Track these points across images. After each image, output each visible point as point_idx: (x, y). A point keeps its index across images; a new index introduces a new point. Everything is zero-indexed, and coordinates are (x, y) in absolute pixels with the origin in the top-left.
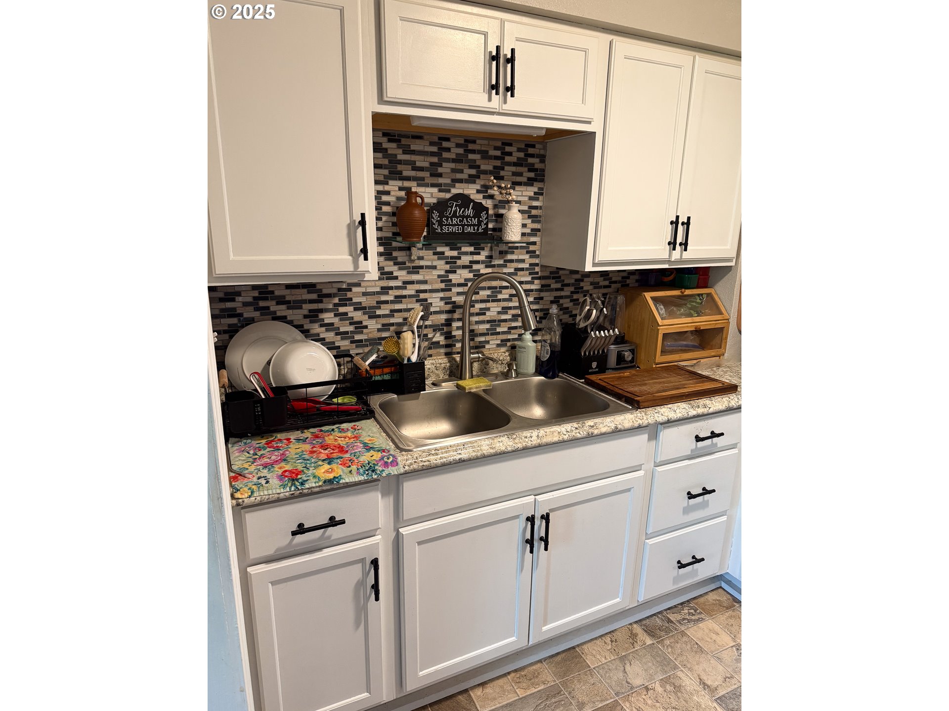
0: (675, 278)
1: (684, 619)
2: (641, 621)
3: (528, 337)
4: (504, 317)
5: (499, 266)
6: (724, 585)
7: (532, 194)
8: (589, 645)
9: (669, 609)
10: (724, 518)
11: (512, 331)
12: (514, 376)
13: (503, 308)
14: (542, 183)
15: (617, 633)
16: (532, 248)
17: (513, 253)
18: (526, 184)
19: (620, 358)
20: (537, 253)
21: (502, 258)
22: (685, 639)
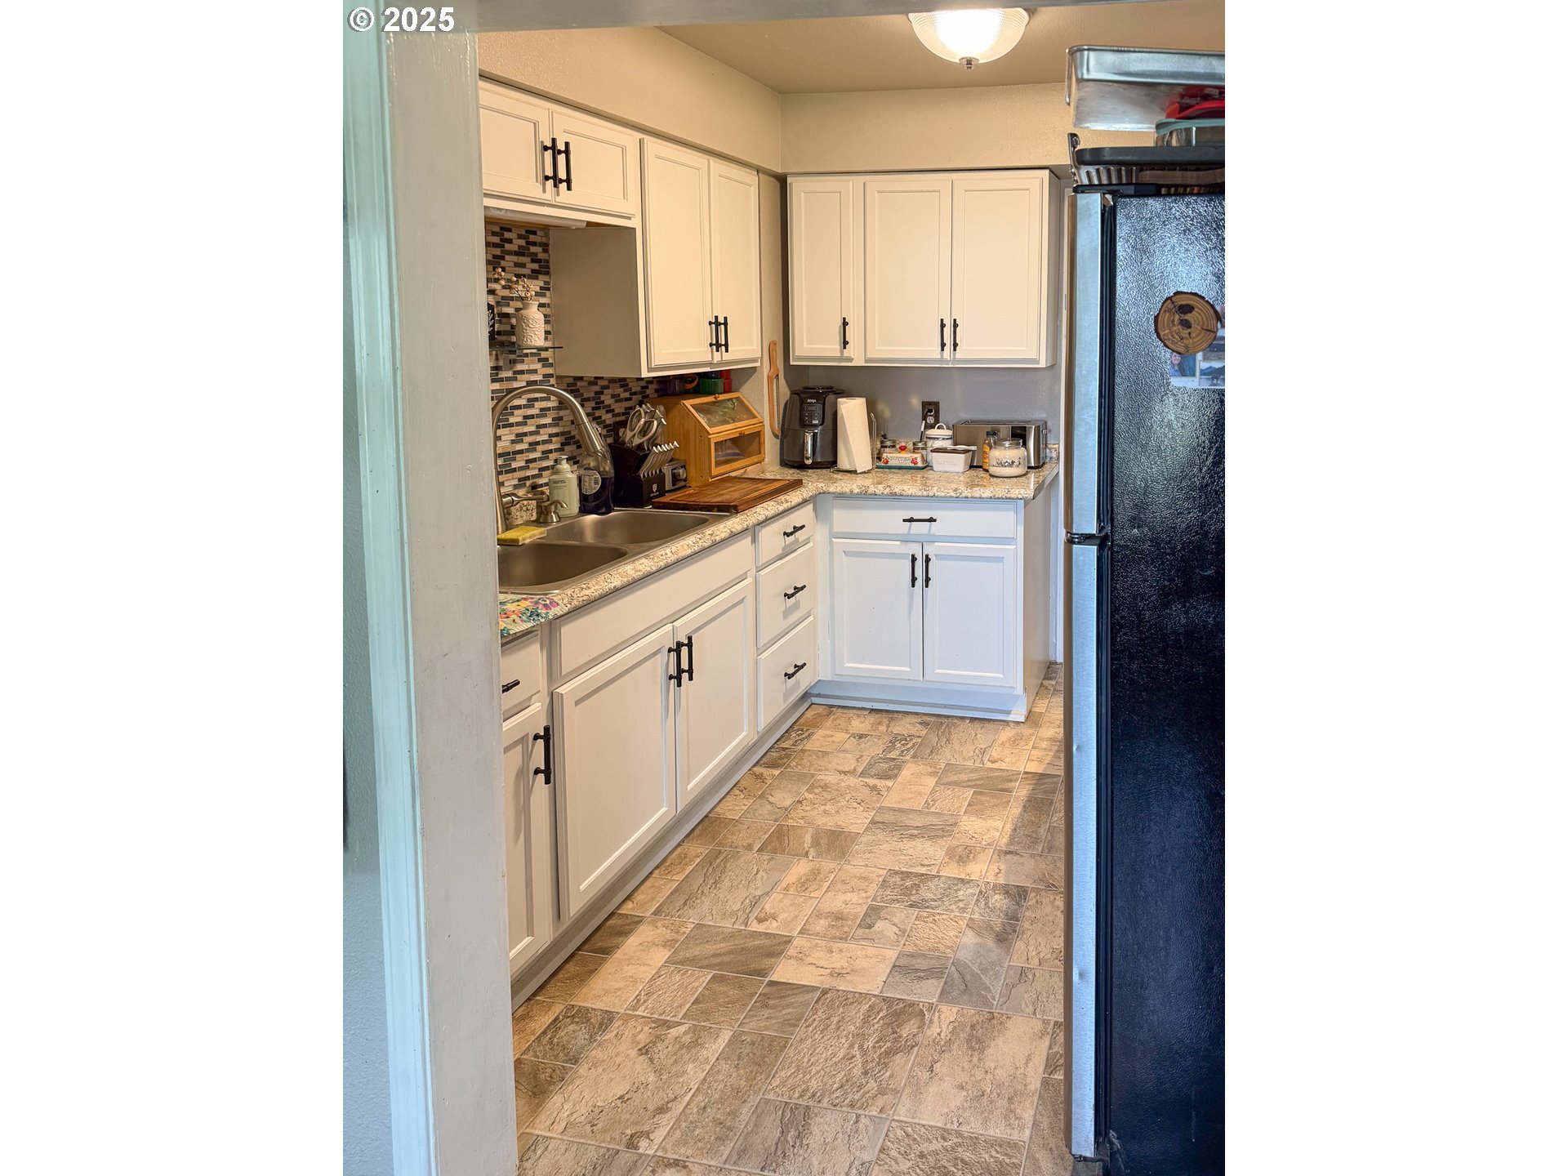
0: (698, 383)
1: (796, 741)
2: (757, 762)
3: (565, 467)
4: (519, 447)
5: (508, 379)
6: (815, 700)
7: (538, 289)
8: (721, 805)
9: (777, 741)
10: (811, 618)
11: (531, 465)
12: (555, 520)
13: (517, 435)
14: (548, 277)
15: (741, 782)
16: (544, 355)
17: (522, 361)
18: (530, 277)
19: (675, 478)
20: (551, 361)
21: (511, 369)
22: (806, 754)
